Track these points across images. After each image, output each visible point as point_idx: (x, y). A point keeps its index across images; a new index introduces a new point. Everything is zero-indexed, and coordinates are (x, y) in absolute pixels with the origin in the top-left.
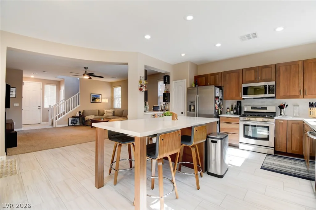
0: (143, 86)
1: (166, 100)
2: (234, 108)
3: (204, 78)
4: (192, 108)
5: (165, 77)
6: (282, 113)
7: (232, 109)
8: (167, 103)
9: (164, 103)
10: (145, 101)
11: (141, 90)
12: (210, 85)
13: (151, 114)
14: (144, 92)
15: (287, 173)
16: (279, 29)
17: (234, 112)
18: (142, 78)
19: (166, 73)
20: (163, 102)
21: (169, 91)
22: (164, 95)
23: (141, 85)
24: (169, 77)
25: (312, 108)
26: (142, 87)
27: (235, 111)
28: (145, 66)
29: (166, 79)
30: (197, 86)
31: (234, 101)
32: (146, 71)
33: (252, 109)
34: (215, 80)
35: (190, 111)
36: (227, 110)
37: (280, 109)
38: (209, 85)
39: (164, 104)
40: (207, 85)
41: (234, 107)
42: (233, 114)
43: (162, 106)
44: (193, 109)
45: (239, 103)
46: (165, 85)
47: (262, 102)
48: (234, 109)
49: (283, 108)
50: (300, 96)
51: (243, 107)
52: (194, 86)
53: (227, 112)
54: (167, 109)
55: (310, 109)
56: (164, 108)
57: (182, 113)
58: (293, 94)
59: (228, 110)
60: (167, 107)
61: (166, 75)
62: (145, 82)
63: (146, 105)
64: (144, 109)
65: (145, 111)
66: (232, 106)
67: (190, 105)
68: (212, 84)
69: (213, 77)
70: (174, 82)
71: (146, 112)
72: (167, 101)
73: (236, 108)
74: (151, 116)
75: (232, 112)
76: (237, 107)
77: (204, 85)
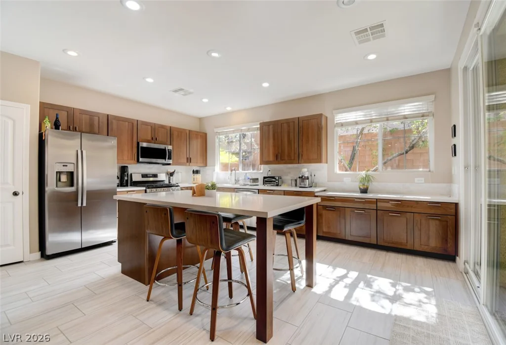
3: (65, 114)
4: (63, 178)
6: (171, 181)
25: (195, 175)
27: (118, 182)
30: (60, 128)
33: (142, 177)
34: (91, 125)
37: (168, 176)
44: (64, 182)
45: (126, 169)
49: (172, 176)
67: (57, 173)
68: (83, 130)
69: (85, 118)
77: (64, 128)
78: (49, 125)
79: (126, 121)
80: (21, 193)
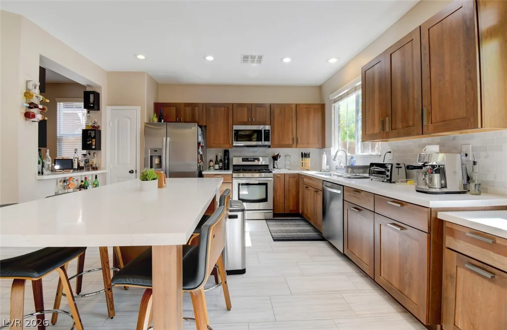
0: (36, 107)
1: (91, 144)
2: (219, 160)
3: (173, 109)
4: (156, 161)
5: (87, 95)
6: (275, 166)
7: (217, 163)
8: (92, 152)
9: (85, 152)
10: (39, 147)
11: (28, 115)
12: (184, 122)
13: (57, 179)
14: (37, 123)
15: (300, 238)
16: (287, 60)
17: (219, 166)
18: (30, 86)
19: (89, 86)
20: (83, 149)
21: (99, 127)
22: (86, 134)
23: (30, 104)
24: (97, 96)
25: (304, 159)
26: (34, 111)
27: (221, 165)
28: (42, 58)
29: (91, 101)
30: (163, 121)
31: (219, 149)
32: (42, 71)
33: (243, 161)
34: (193, 115)
35: (151, 167)
36: (209, 164)
37: (273, 160)
38: (182, 122)
39: (85, 155)
40: (180, 121)
41: (219, 158)
42: (218, 169)
43: (80, 158)
44: (157, 164)
45: (226, 153)
46: (88, 112)
47: (253, 152)
48: (220, 162)
49: (277, 160)
50: (293, 145)
51: (232, 159)
52: (156, 120)
53: (210, 166)
54: (94, 166)
55: (302, 160)
56: (87, 162)
57: (131, 172)
58: (286, 143)
59: (212, 164)
60: (94, 161)
61: (88, 89)
62: (41, 98)
63: (41, 156)
64: (36, 167)
65: (39, 173)
66: (217, 156)
67: (151, 157)
68: (188, 120)
69: (188, 110)
70: (109, 109)
71: (42, 173)
72: (94, 147)
73: (223, 160)
74: (57, 184)
75: (217, 167)
76: (224, 158)
77: (174, 121)
78: (156, 119)
79: (222, 107)
80: (135, 172)
